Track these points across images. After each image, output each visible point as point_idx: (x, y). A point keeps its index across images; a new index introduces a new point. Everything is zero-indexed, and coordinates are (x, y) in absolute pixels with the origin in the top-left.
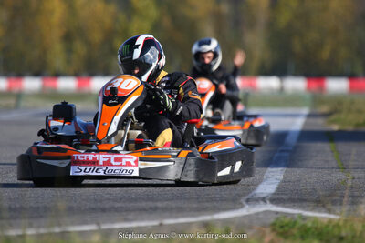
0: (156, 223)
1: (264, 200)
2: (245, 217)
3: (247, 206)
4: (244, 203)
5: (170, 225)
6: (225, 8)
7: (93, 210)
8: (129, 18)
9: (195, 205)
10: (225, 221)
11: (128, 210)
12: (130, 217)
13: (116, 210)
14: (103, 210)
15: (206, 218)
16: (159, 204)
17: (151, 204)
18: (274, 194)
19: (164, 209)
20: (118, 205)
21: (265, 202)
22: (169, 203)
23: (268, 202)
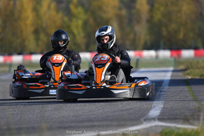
1: (154, 119)
3: (145, 123)
4: (143, 121)
23: (157, 120)
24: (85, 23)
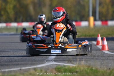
0: (19, 69)
1: (52, 60)
2: (46, 66)
3: (47, 63)
4: (46, 62)
5: (24, 69)
9: (31, 63)
10: (40, 68)
11: (10, 65)
12: (11, 67)
13: (6, 65)
15: (35, 67)
16: (19, 63)
17: (17, 63)
19: (21, 64)
20: (6, 63)
21: (52, 61)
22: (22, 62)
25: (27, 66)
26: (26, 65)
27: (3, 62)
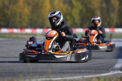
0: (81, 77)
1: (117, 69)
2: (111, 75)
3: (112, 72)
4: (111, 71)
5: (86, 78)
6: (104, 5)
7: (60, 73)
8: (72, 9)
9: (94, 71)
10: (104, 77)
11: (72, 73)
12: (73, 75)
13: (68, 73)
14: (63, 73)
15: (98, 75)
16: (82, 71)
17: (79, 71)
18: (121, 67)
19: (84, 73)
20: (68, 71)
21: (118, 70)
22: (86, 70)
23: (119, 70)
24: (81, 12)
25: (90, 75)
26: (89, 73)
27: (65, 69)
